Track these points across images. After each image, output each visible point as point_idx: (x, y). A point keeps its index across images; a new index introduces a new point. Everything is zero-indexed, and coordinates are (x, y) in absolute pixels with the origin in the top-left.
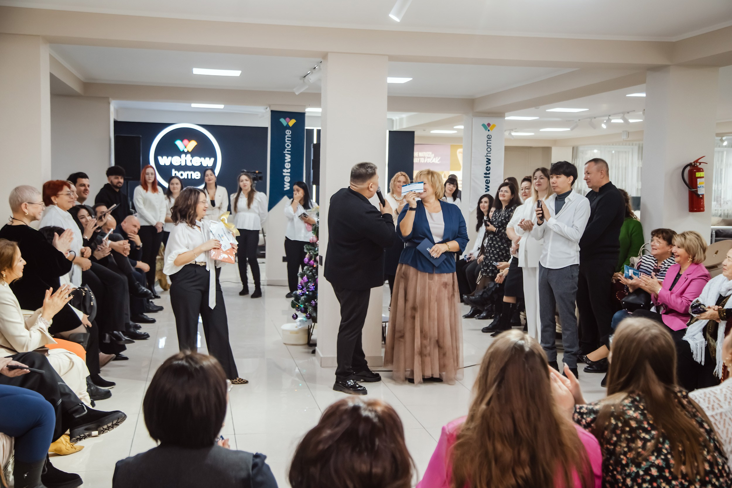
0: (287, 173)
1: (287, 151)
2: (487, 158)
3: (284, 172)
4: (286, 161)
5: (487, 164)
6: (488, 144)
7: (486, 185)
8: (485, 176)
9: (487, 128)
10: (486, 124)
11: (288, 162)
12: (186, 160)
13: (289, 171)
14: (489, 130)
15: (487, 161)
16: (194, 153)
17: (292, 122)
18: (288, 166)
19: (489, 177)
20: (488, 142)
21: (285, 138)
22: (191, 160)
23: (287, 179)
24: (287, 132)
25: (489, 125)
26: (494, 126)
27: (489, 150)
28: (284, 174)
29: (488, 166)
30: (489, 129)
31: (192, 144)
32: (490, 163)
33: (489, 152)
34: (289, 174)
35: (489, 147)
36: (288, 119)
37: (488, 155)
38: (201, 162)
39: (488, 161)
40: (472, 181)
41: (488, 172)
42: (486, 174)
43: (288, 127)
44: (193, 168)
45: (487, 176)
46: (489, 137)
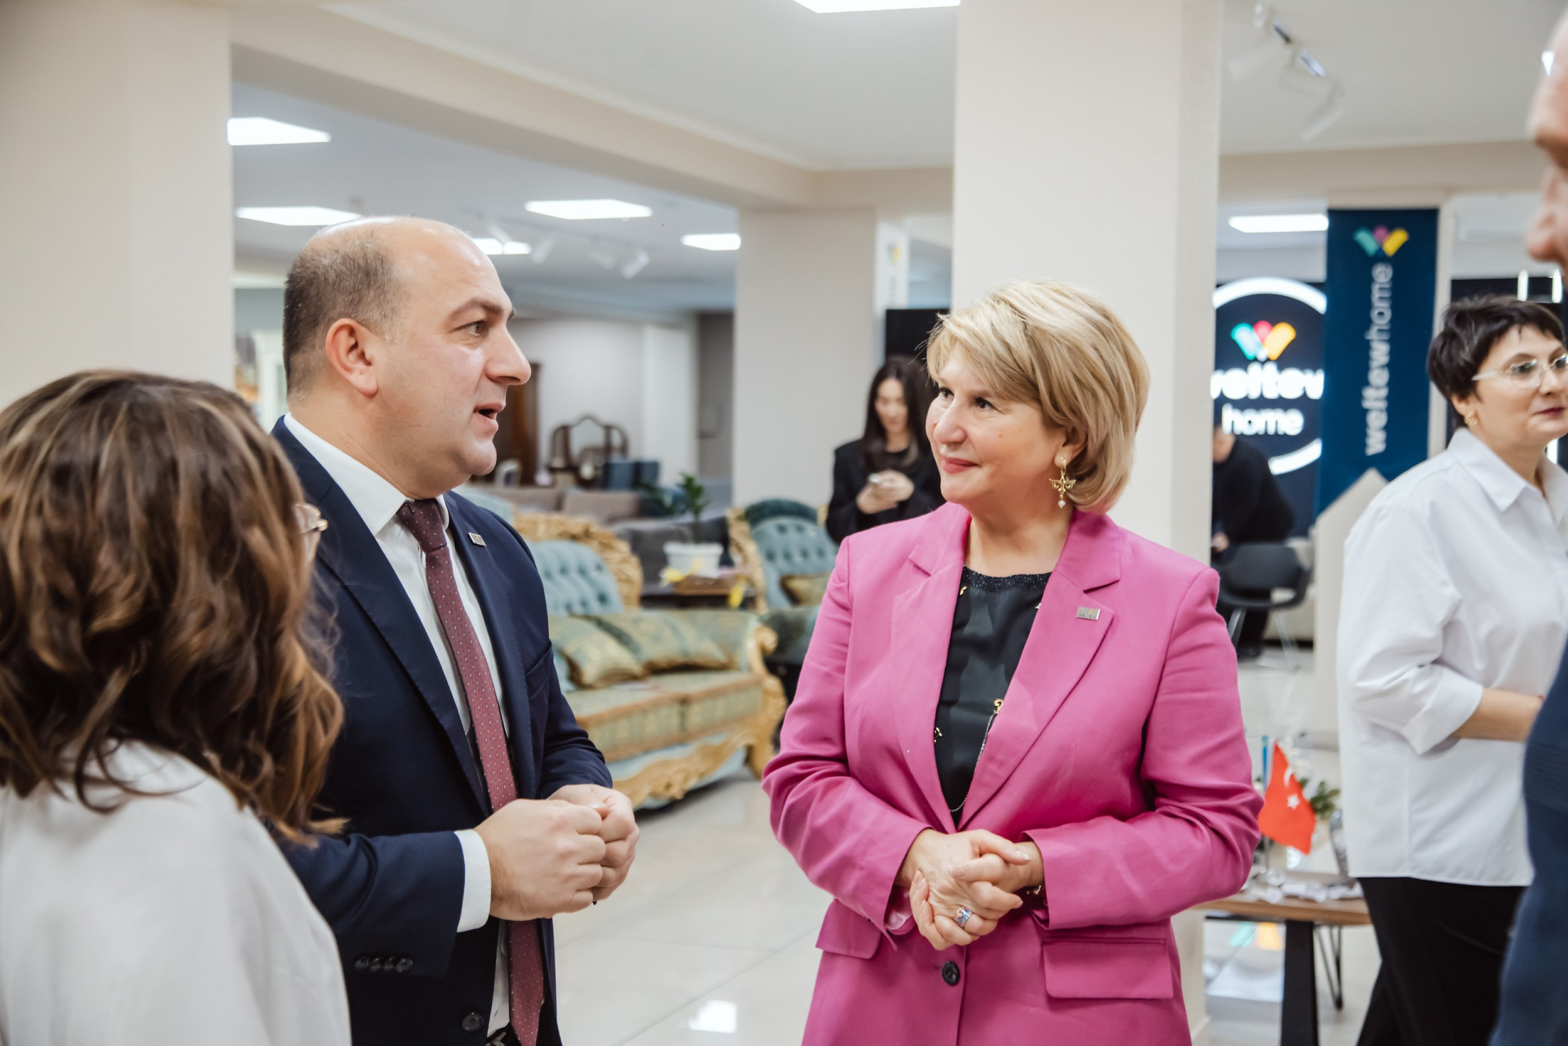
0: (1377, 399)
1: (1380, 331)
3: (1367, 398)
4: (1372, 363)
11: (1383, 367)
12: (1262, 384)
13: (1384, 392)
16: (1284, 361)
17: (1395, 241)
18: (1379, 377)
21: (1372, 293)
22: (1277, 383)
23: (1377, 420)
24: (1379, 273)
28: (1367, 407)
31: (1283, 335)
34: (1383, 405)
36: (1381, 232)
38: (1304, 388)
43: (1380, 257)
44: (1282, 404)
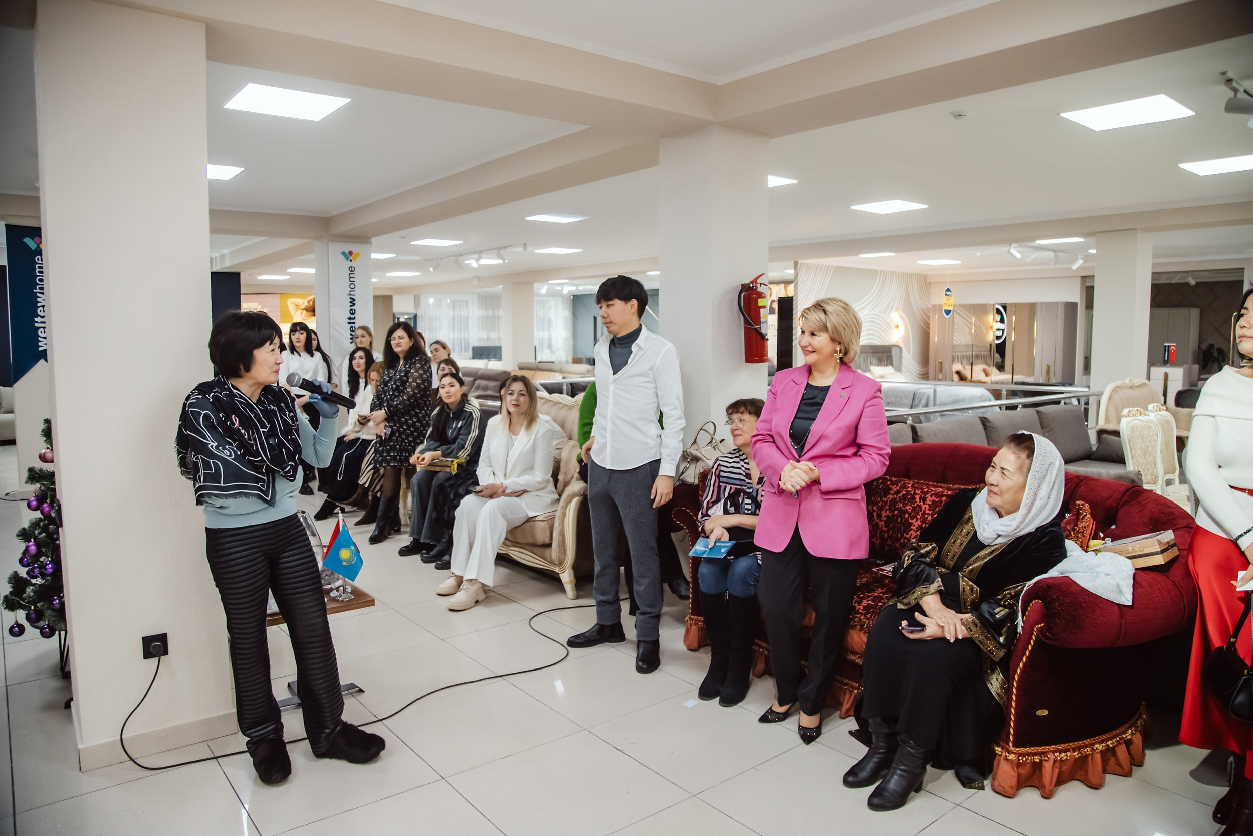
0: (42, 322)
1: (41, 288)
2: (351, 298)
3: (37, 322)
4: (39, 305)
5: (351, 306)
6: (351, 279)
7: (351, 335)
8: (349, 321)
9: (349, 258)
10: (347, 252)
13: (45, 319)
14: (351, 261)
15: (351, 302)
18: (42, 311)
19: (354, 323)
20: (351, 276)
21: (36, 269)
23: (43, 333)
24: (38, 259)
25: (351, 253)
26: (358, 255)
27: (352, 286)
28: (36, 325)
29: (353, 308)
30: (351, 258)
32: (354, 305)
33: (353, 290)
34: (46, 325)
35: (352, 283)
36: (38, 240)
37: (352, 293)
39: (353, 302)
40: (331, 329)
41: (352, 317)
42: (350, 319)
43: (39, 252)
45: (352, 321)
46: (352, 270)
